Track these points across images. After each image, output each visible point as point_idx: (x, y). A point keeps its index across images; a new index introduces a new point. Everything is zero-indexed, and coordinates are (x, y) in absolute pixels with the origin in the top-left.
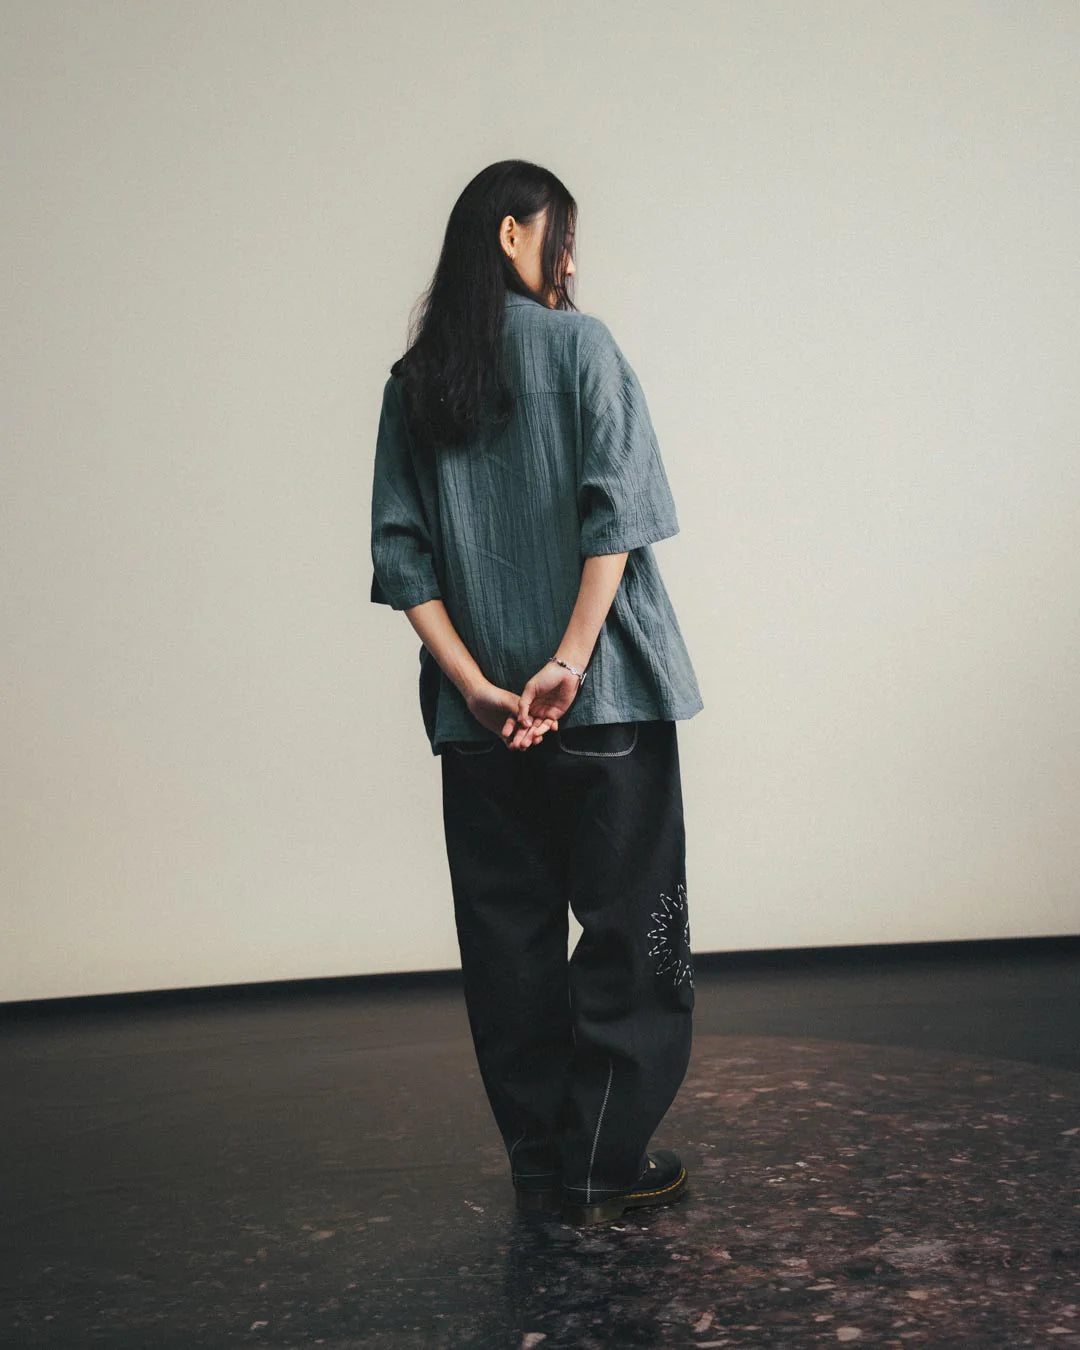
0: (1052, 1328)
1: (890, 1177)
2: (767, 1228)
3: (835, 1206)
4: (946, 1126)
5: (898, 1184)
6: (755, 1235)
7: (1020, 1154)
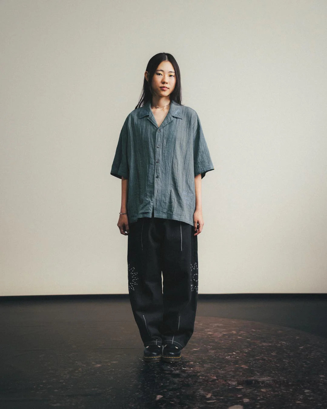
0: (297, 401)
1: (256, 358)
2: (225, 370)
3: (242, 365)
4: (270, 344)
5: (259, 360)
6: (223, 372)
7: (289, 353)
